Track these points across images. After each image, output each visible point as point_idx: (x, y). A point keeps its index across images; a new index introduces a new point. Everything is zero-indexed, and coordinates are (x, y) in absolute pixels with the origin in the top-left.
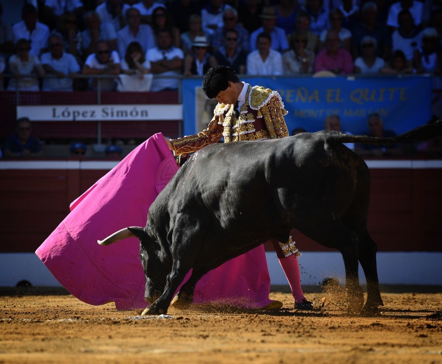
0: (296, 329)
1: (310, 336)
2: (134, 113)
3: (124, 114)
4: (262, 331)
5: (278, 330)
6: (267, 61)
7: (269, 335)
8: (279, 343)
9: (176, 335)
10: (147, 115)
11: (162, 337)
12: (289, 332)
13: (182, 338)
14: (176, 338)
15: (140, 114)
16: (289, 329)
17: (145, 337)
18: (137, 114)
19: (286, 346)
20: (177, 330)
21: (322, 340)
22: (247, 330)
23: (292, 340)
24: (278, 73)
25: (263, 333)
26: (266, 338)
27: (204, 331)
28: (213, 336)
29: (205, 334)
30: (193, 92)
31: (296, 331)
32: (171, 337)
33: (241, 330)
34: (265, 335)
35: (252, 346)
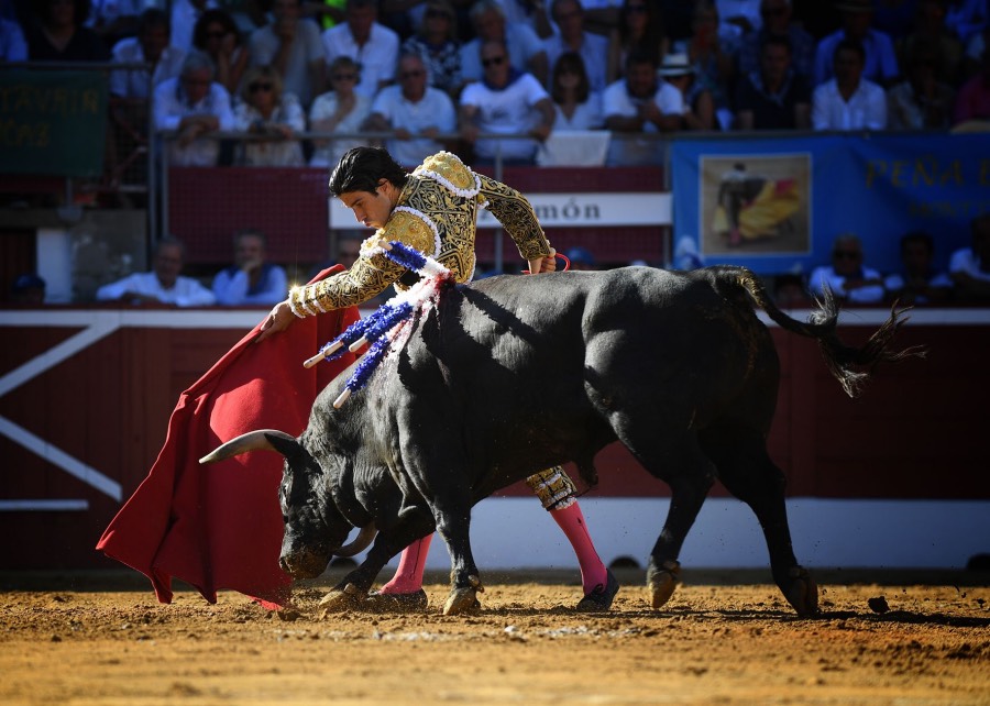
0: (895, 658)
1: (921, 672)
2: (571, 212)
3: (550, 213)
4: (822, 661)
5: (855, 660)
6: (854, 101)
7: (836, 669)
8: (854, 685)
9: (639, 667)
10: (597, 214)
11: (610, 671)
12: (878, 664)
13: (651, 674)
14: (639, 675)
15: (583, 212)
16: (880, 658)
17: (574, 671)
18: (577, 211)
19: (870, 691)
20: (642, 658)
21: (948, 682)
22: (789, 658)
23: (883, 680)
24: (875, 125)
25: (823, 665)
26: (828, 676)
27: (700, 660)
28: (717, 670)
29: (700, 665)
30: (695, 167)
31: (895, 661)
32: (628, 672)
33: (776, 659)
34: (826, 669)
35: (797, 691)
